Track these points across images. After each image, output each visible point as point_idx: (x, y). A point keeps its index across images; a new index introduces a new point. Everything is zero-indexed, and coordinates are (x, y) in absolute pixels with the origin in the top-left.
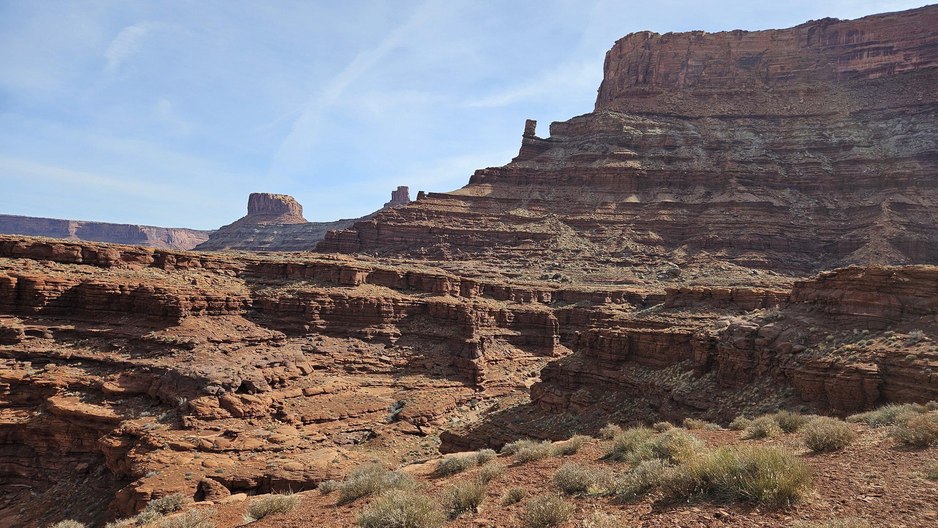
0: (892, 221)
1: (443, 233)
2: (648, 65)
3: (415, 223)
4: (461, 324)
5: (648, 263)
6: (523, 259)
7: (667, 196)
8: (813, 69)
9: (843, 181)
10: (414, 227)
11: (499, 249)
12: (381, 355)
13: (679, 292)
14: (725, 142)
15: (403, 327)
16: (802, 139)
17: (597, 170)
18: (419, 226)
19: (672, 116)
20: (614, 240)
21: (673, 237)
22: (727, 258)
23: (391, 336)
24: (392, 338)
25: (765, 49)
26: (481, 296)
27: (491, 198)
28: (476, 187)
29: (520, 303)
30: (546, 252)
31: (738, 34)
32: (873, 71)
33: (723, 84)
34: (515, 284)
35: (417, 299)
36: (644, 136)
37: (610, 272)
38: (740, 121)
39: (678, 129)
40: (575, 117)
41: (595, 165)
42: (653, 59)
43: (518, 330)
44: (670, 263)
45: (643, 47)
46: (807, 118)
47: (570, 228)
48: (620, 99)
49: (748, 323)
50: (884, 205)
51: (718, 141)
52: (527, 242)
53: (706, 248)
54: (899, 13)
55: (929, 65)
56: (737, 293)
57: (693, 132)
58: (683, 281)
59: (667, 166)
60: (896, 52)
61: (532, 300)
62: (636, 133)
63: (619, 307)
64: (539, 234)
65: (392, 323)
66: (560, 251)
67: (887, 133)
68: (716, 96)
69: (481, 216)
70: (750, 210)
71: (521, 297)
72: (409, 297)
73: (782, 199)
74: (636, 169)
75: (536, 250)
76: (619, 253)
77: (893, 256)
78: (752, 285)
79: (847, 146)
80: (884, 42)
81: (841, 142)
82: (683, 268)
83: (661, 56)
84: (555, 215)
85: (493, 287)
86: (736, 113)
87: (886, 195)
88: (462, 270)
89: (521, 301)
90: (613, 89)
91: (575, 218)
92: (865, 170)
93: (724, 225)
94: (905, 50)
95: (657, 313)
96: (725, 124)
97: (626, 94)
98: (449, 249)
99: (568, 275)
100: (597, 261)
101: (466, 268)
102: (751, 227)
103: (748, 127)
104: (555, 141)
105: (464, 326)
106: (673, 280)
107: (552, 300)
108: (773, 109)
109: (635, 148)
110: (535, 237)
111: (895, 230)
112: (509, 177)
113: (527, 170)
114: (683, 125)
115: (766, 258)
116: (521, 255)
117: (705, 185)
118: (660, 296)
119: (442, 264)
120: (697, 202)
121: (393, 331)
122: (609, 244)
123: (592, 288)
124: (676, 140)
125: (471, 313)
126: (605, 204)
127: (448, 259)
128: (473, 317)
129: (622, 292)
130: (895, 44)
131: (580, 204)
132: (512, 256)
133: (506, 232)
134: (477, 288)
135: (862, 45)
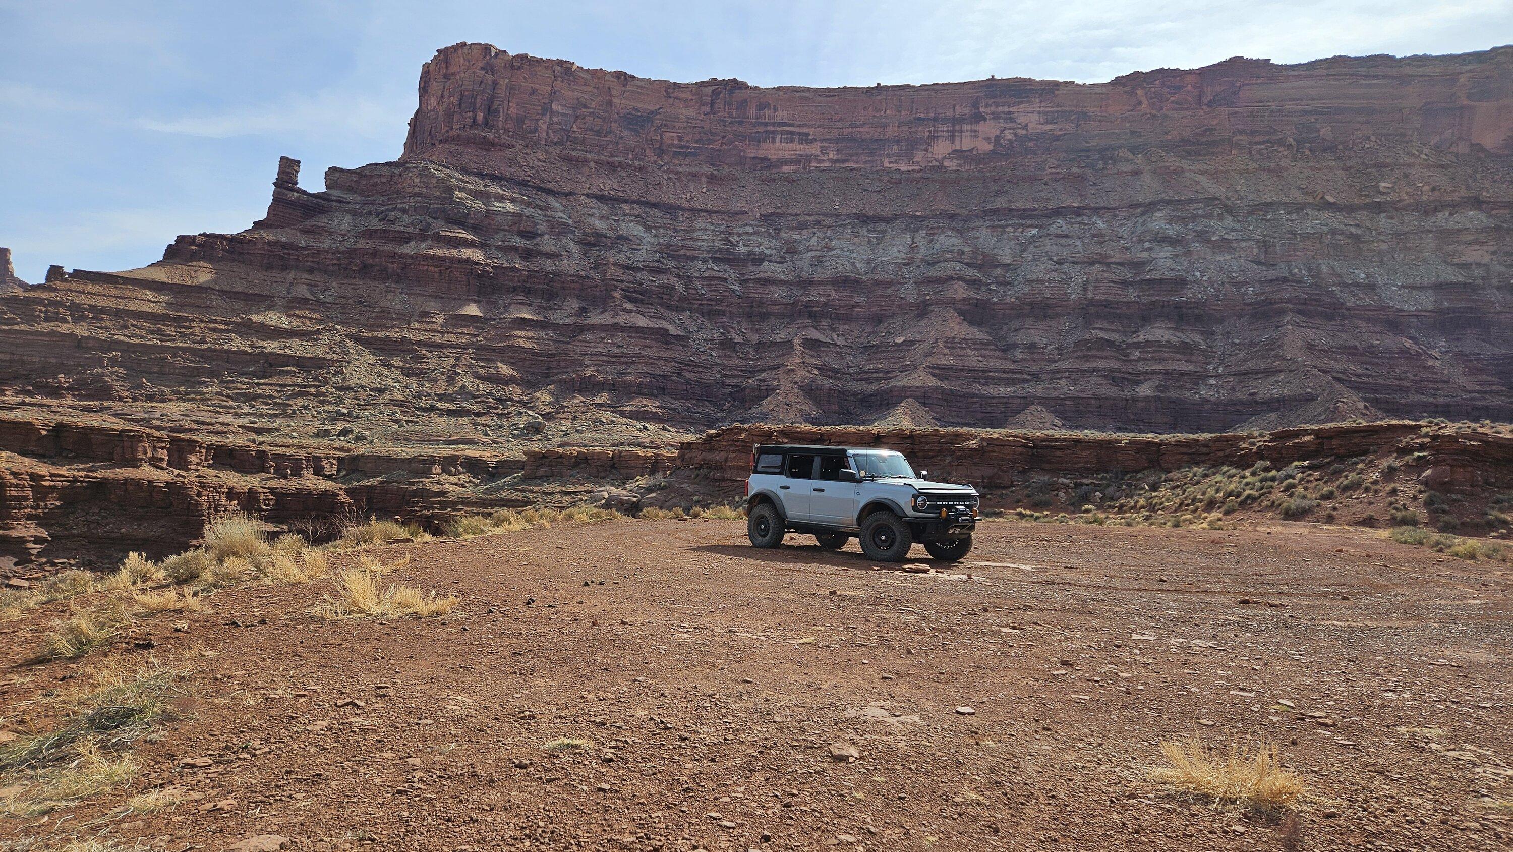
0: (804, 363)
1: (109, 350)
2: (492, 99)
3: (44, 327)
4: (177, 515)
5: (496, 411)
6: (280, 401)
7: (524, 308)
8: (718, 147)
9: (752, 306)
10: (42, 334)
11: (233, 382)
12: (8, 578)
13: (544, 456)
14: (606, 236)
15: (53, 525)
16: (705, 244)
17: (412, 257)
18: (52, 334)
19: (529, 186)
20: (443, 373)
21: (533, 373)
22: (610, 406)
23: (29, 542)
24: (31, 545)
25: (658, 107)
26: (209, 466)
27: (212, 289)
28: (180, 266)
29: (285, 477)
30: (323, 390)
31: (622, 77)
32: (787, 162)
33: (604, 148)
34: (270, 445)
35: (82, 473)
36: (488, 211)
37: (437, 425)
38: (626, 207)
39: (538, 206)
40: (371, 165)
41: (409, 249)
42: (499, 91)
43: (282, 523)
44: (530, 413)
45: (482, 68)
46: (710, 215)
47: (367, 351)
48: (447, 146)
49: (629, 494)
50: (797, 341)
51: (597, 233)
52: (288, 372)
53: (580, 392)
54: (817, 90)
55: (846, 165)
56: (620, 457)
57: (561, 215)
58: (549, 440)
59: (524, 263)
60: (812, 141)
61: (304, 472)
62: (475, 205)
63: (454, 479)
64: (310, 358)
65: (27, 519)
66: (349, 388)
67: (801, 248)
68: (592, 164)
69: (193, 320)
70: (640, 338)
71: (288, 467)
72: (63, 471)
73: (681, 326)
74: (477, 264)
75: (305, 387)
76: (450, 395)
77: (804, 407)
78: (639, 445)
79: (758, 260)
80: (800, 126)
81: (750, 253)
82: (548, 420)
83: (512, 88)
84: (338, 327)
85: (232, 451)
86: (620, 194)
87: (799, 328)
88: (158, 419)
89: (287, 474)
90: (435, 127)
91: (375, 334)
92: (777, 293)
93: (605, 358)
94: (822, 141)
95: (513, 487)
96: (605, 209)
97: (456, 139)
98: (124, 380)
99: (367, 429)
100: (415, 408)
101: (167, 415)
102: (639, 363)
103: (636, 217)
104: (336, 201)
105: (185, 518)
106: (535, 438)
107: (339, 471)
108: (669, 198)
109: (474, 229)
110: (303, 364)
111: (808, 374)
112: (248, 253)
113: (284, 246)
114: (546, 202)
115: (659, 407)
116: (275, 394)
117: (578, 297)
118: (515, 462)
119: (110, 408)
120: (567, 321)
121: (33, 532)
122: (434, 381)
123: (410, 451)
124: (536, 224)
125: (199, 495)
126: (427, 314)
127: (121, 399)
128: (202, 502)
129: (458, 457)
130: (811, 131)
131: (383, 312)
132: (260, 396)
133: (246, 353)
134: (200, 453)
135: (774, 124)
